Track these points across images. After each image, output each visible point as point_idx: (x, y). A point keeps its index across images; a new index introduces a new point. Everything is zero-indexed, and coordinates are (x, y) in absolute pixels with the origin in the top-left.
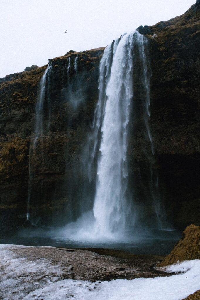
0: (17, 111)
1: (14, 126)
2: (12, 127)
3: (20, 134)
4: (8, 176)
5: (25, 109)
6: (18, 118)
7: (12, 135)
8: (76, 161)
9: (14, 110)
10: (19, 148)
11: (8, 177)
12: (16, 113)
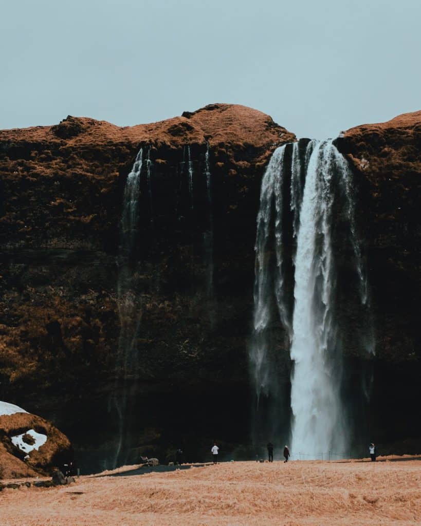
0: (64, 241)
1: (48, 271)
2: (44, 272)
3: (60, 289)
4: (47, 382)
5: (84, 240)
6: (64, 256)
7: (41, 289)
8: (187, 358)
9: (56, 240)
10: (68, 323)
11: (47, 384)
12: (60, 246)
